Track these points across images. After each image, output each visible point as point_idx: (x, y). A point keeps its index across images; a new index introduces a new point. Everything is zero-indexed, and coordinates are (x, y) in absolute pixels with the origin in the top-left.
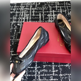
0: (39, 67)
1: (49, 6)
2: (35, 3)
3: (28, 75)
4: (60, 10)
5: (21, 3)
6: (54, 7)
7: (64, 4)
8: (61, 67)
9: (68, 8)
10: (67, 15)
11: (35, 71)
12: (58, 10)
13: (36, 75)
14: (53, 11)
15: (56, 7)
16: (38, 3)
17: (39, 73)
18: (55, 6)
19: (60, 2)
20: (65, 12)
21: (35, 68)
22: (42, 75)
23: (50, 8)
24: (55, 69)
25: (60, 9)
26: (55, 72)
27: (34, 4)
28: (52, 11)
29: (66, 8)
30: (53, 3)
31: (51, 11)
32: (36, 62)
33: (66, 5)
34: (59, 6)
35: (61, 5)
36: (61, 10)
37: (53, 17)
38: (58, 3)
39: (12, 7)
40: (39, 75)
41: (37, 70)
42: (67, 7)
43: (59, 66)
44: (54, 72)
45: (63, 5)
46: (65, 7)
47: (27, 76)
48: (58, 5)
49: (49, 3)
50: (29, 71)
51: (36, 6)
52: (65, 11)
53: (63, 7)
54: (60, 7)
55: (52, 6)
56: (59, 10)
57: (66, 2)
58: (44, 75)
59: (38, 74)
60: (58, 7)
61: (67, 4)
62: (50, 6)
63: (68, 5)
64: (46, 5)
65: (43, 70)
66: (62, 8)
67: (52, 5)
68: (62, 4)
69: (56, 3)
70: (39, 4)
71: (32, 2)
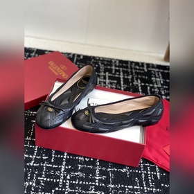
0: (70, 167)
1: (100, 64)
2: (74, 55)
3: (45, 179)
4: (119, 75)
5: (46, 51)
6: (109, 67)
7: (129, 65)
8: (113, 172)
9: (136, 72)
10: (133, 85)
11: (61, 173)
12: (115, 74)
13: (61, 181)
14: (107, 73)
15: (113, 68)
16: (79, 56)
17: (68, 177)
18: (111, 65)
19: (121, 61)
20: (128, 79)
21: (61, 168)
22: (74, 182)
23: (102, 67)
24: (101, 175)
25: (120, 72)
26: (99, 180)
27: (71, 56)
28: (105, 72)
29: (131, 72)
30: (108, 61)
31: (102, 74)
32: (63, 158)
33: (131, 68)
34: (119, 66)
35: (122, 67)
36: (121, 74)
37: (105, 83)
38: (117, 62)
39: (28, 54)
40: (68, 181)
41: (64, 171)
42: (134, 71)
43: (109, 170)
44: (97, 178)
45: (127, 67)
46: (129, 70)
47: (43, 180)
48: (117, 65)
49: (99, 60)
50: (49, 171)
51: (75, 60)
52: (130, 77)
53: (126, 70)
54: (121, 69)
55: (105, 65)
56: (118, 73)
57: (132, 62)
58: (79, 182)
59: (65, 178)
60: (117, 68)
61: (133, 66)
62: (102, 64)
63: (136, 69)
64: (94, 62)
65: (76, 174)
66: (123, 71)
67: (106, 63)
68: (124, 65)
69: (113, 61)
70: (82, 57)
71: (69, 52)
